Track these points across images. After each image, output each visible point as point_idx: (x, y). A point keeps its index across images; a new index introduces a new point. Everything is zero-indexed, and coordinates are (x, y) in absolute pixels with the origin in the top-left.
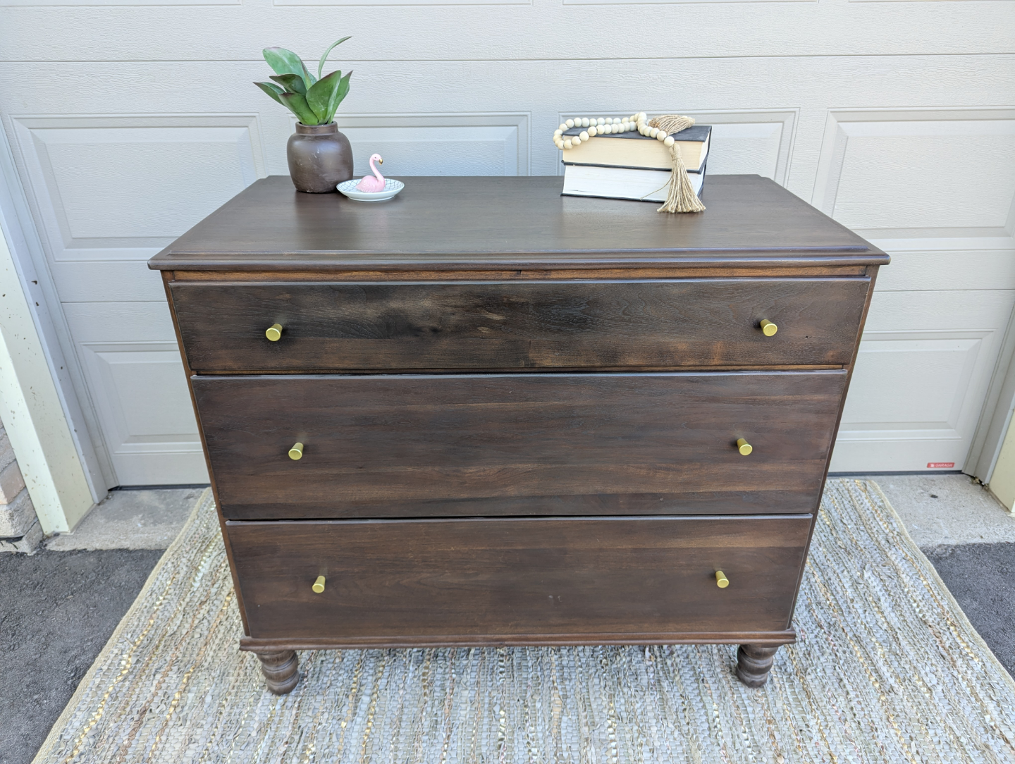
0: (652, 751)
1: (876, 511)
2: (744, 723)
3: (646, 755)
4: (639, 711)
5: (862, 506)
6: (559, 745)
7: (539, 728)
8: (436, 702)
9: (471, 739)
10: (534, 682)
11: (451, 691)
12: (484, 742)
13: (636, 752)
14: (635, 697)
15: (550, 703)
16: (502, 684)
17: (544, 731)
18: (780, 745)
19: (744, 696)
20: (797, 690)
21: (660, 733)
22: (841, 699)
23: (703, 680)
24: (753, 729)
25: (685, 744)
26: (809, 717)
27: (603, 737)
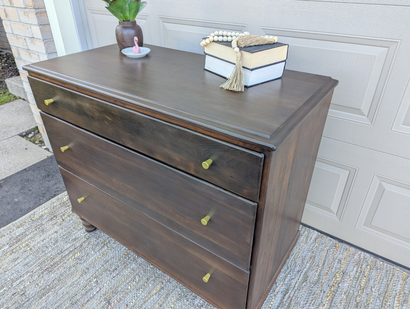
1: (400, 294)
5: (394, 287)
6: (143, 305)
8: (123, 262)
11: (130, 261)
12: (122, 286)
15: (155, 287)
17: (143, 296)
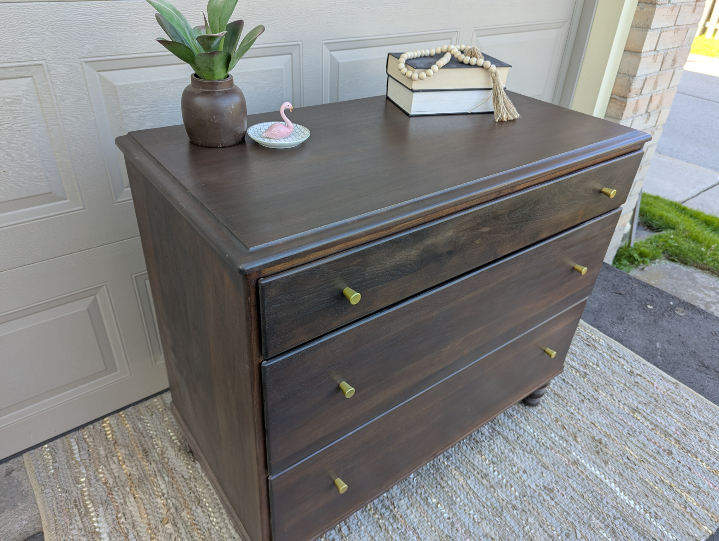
0: (525, 472)
2: (547, 428)
3: (525, 476)
4: (499, 452)
6: (481, 500)
7: (462, 497)
8: (391, 520)
9: (432, 530)
10: (434, 469)
11: (393, 507)
12: (441, 527)
13: (519, 478)
14: (490, 445)
15: (454, 477)
16: (417, 482)
17: (466, 497)
18: (571, 431)
19: (535, 413)
20: (552, 396)
21: (519, 459)
22: (572, 390)
23: (511, 415)
24: (554, 430)
25: (534, 457)
26: (568, 408)
27: (496, 480)
